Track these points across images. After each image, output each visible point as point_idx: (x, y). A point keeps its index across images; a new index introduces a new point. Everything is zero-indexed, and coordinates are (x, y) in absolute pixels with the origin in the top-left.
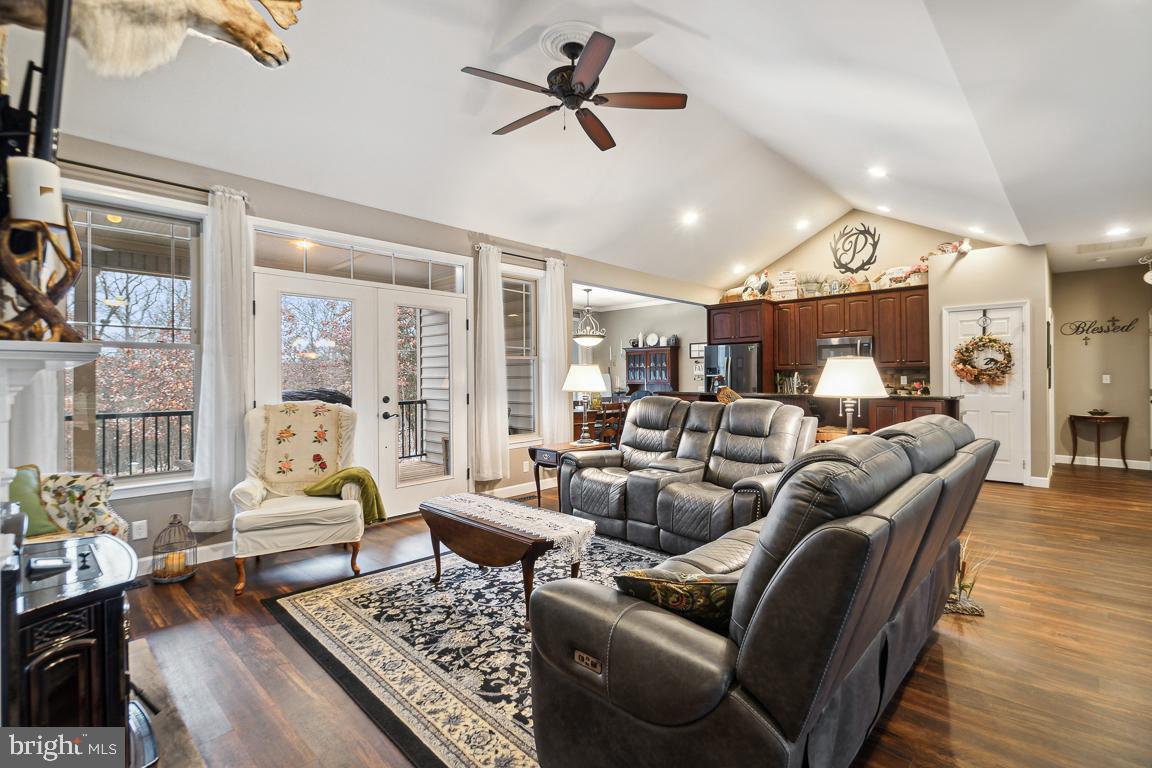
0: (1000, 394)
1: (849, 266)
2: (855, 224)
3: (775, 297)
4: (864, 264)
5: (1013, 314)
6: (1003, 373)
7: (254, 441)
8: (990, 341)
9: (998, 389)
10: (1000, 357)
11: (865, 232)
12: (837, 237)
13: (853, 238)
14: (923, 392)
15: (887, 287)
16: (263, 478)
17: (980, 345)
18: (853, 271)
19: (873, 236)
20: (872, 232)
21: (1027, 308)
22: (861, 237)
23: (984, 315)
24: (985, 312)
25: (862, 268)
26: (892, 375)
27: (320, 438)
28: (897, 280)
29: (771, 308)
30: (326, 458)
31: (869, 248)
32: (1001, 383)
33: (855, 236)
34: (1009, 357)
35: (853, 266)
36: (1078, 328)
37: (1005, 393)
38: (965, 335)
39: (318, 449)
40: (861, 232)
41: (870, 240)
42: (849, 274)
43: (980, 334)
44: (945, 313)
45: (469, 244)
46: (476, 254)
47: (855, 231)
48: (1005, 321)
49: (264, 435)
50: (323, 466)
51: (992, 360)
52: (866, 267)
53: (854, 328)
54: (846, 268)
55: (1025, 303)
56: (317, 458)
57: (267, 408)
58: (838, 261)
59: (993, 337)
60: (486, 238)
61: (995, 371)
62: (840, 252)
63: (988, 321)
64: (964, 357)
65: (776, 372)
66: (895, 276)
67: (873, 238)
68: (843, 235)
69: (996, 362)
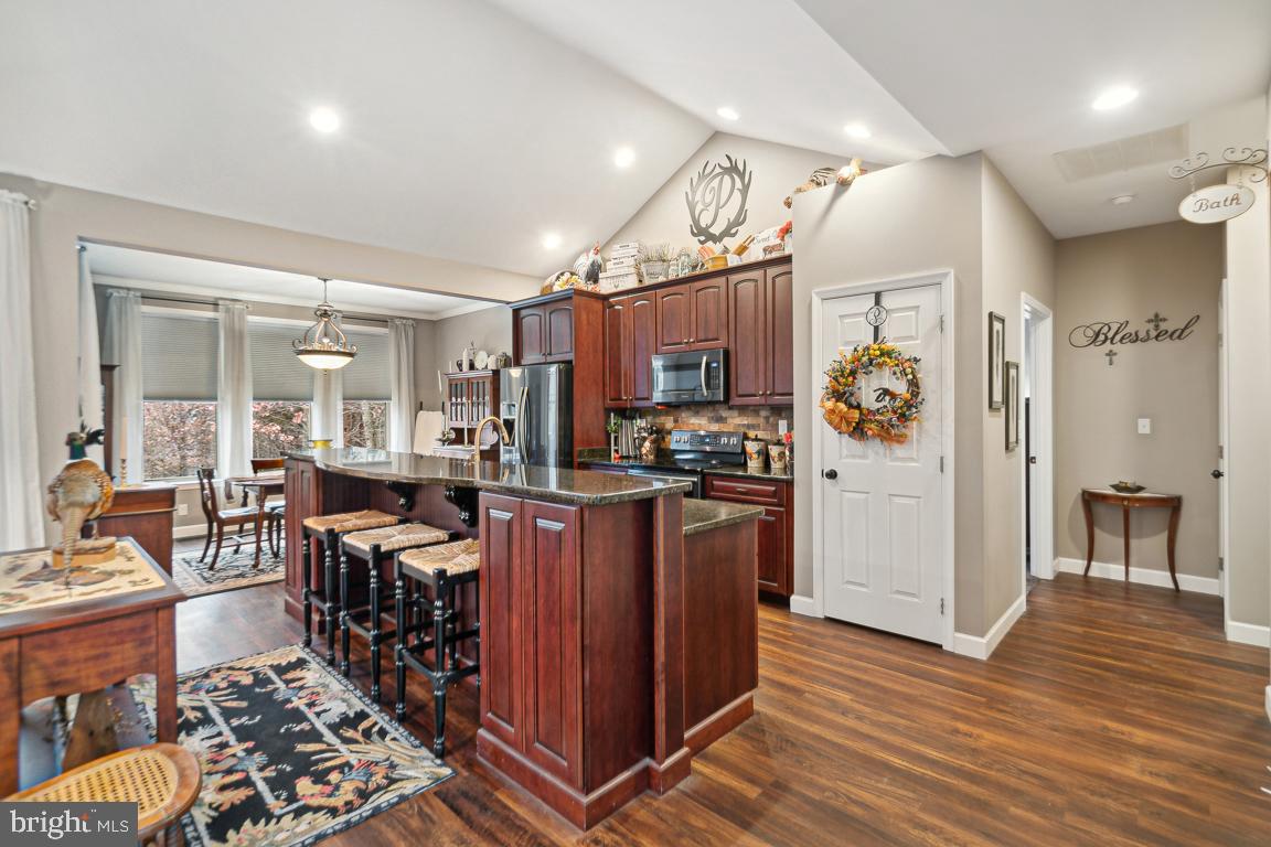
0: (903, 459)
1: (712, 230)
2: (717, 157)
3: (605, 287)
5: (925, 299)
6: (903, 418)
8: (882, 355)
9: (899, 450)
10: (900, 387)
11: (733, 169)
12: (695, 181)
13: (716, 183)
17: (865, 362)
19: (742, 176)
20: (741, 168)
21: (949, 285)
22: (727, 178)
23: (877, 302)
24: (878, 296)
25: (727, 233)
26: (767, 418)
29: (599, 304)
31: (737, 196)
32: (901, 439)
33: (718, 179)
34: (914, 384)
35: (717, 228)
36: (1097, 335)
37: (912, 459)
40: (727, 171)
41: (739, 183)
43: (870, 340)
44: (816, 301)
47: (718, 170)
48: (913, 313)
51: (886, 392)
52: (732, 231)
53: (702, 336)
54: (706, 234)
55: (945, 275)
58: (696, 222)
59: (889, 345)
61: (890, 415)
62: (699, 207)
63: (884, 314)
64: (839, 387)
65: (607, 412)
66: (771, 243)
67: (742, 179)
68: (702, 176)
69: (893, 396)
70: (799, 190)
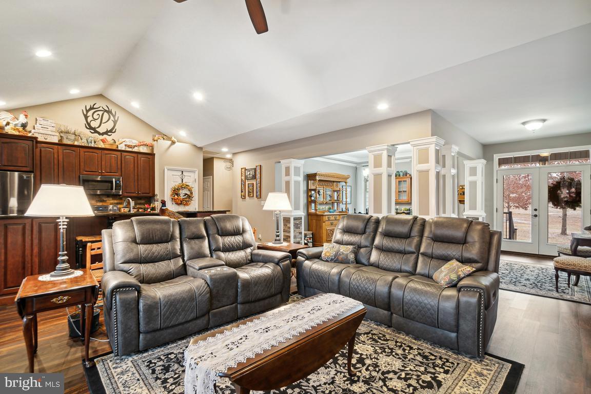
1: (97, 129)
5: (191, 175)
8: (185, 186)
10: (189, 193)
11: (109, 111)
12: (88, 108)
14: (151, 210)
19: (114, 116)
20: (114, 113)
21: (197, 173)
22: (106, 115)
24: (182, 172)
25: (106, 133)
28: (129, 146)
31: (111, 122)
34: (192, 193)
35: (101, 130)
38: (174, 182)
40: (105, 111)
41: (112, 118)
42: (96, 134)
43: (181, 182)
44: (166, 170)
47: (101, 109)
48: (189, 177)
52: (109, 134)
54: (94, 130)
55: (196, 170)
58: (89, 124)
59: (186, 184)
62: (90, 119)
63: (184, 176)
64: (176, 192)
66: (128, 144)
68: (92, 108)
69: (187, 195)
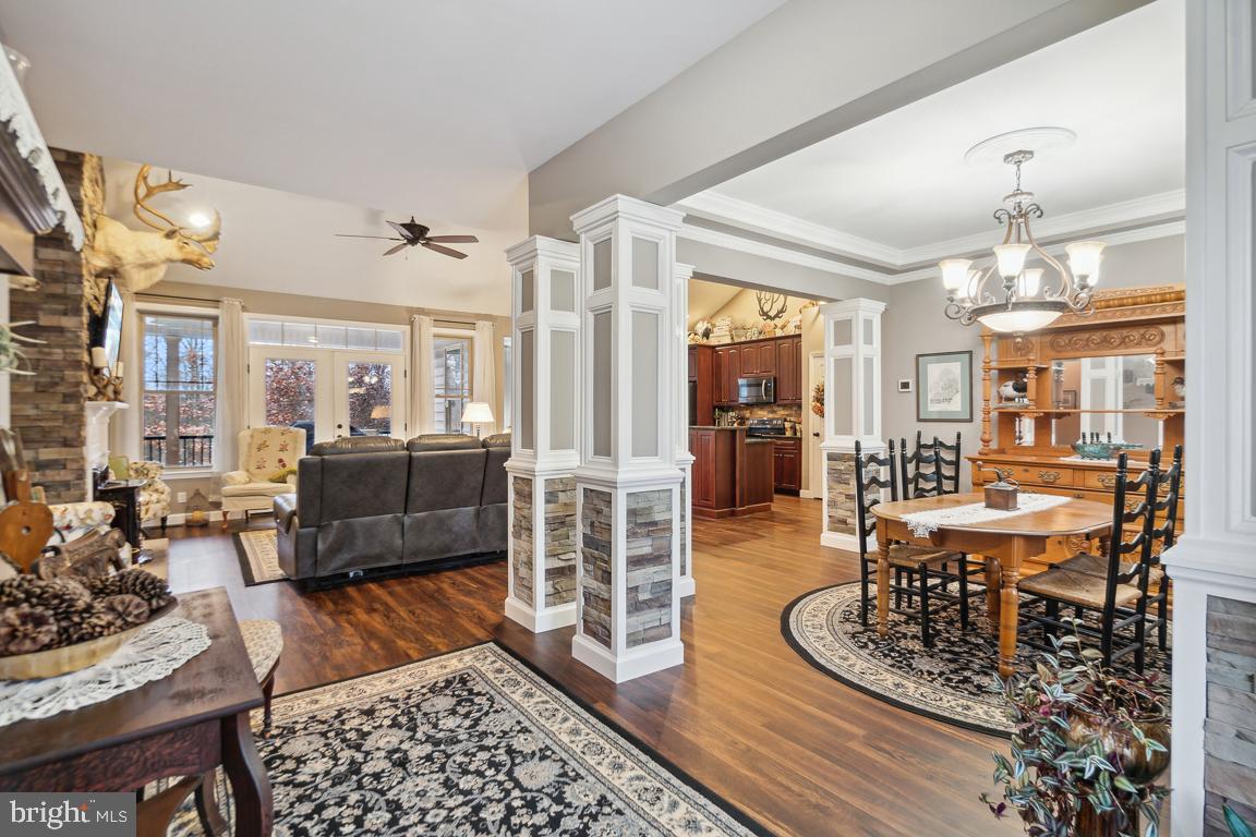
1: (769, 314)
3: (713, 342)
4: (779, 312)
7: (243, 449)
15: (792, 333)
16: (247, 471)
18: (772, 319)
25: (777, 316)
26: (792, 411)
27: (283, 449)
28: (792, 328)
29: (709, 352)
30: (286, 461)
31: (782, 298)
35: (771, 314)
39: (282, 455)
42: (767, 321)
44: (811, 357)
45: (406, 316)
46: (412, 323)
49: (250, 445)
50: (284, 466)
52: (779, 316)
53: (763, 370)
54: (767, 316)
56: (281, 461)
57: (255, 430)
58: (762, 309)
60: (421, 311)
62: (763, 301)
64: (818, 396)
65: (714, 408)
66: (792, 324)
70: (805, 307)
